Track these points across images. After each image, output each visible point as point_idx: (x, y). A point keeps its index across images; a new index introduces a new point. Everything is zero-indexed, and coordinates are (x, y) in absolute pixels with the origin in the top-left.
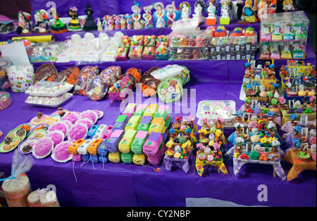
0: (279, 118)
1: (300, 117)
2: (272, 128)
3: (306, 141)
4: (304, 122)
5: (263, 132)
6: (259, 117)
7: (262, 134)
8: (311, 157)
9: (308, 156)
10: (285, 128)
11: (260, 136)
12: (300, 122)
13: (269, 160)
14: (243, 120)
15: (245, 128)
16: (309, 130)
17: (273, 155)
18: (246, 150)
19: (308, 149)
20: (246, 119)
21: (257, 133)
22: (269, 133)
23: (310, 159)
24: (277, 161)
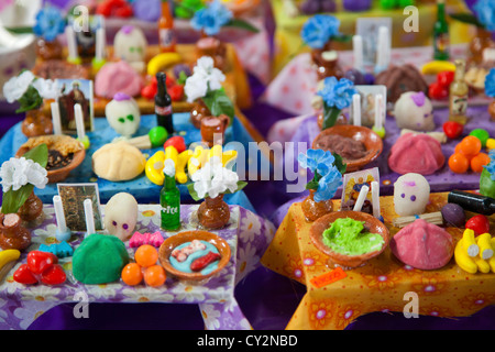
0: (258, 43)
1: (352, 30)
2: (210, 95)
3: (372, 155)
4: (371, 55)
5: (165, 122)
6: (152, 38)
7: (157, 132)
8: (392, 244)
9: (375, 244)
10: (286, 89)
11: (145, 141)
12: (355, 60)
13: (172, 280)
14: (73, 57)
15: (67, 103)
16: (392, 97)
17: (197, 248)
18: (58, 230)
19: (377, 202)
20: (87, 53)
21: (130, 127)
22: (196, 124)
23: (388, 260)
24: (219, 281)
